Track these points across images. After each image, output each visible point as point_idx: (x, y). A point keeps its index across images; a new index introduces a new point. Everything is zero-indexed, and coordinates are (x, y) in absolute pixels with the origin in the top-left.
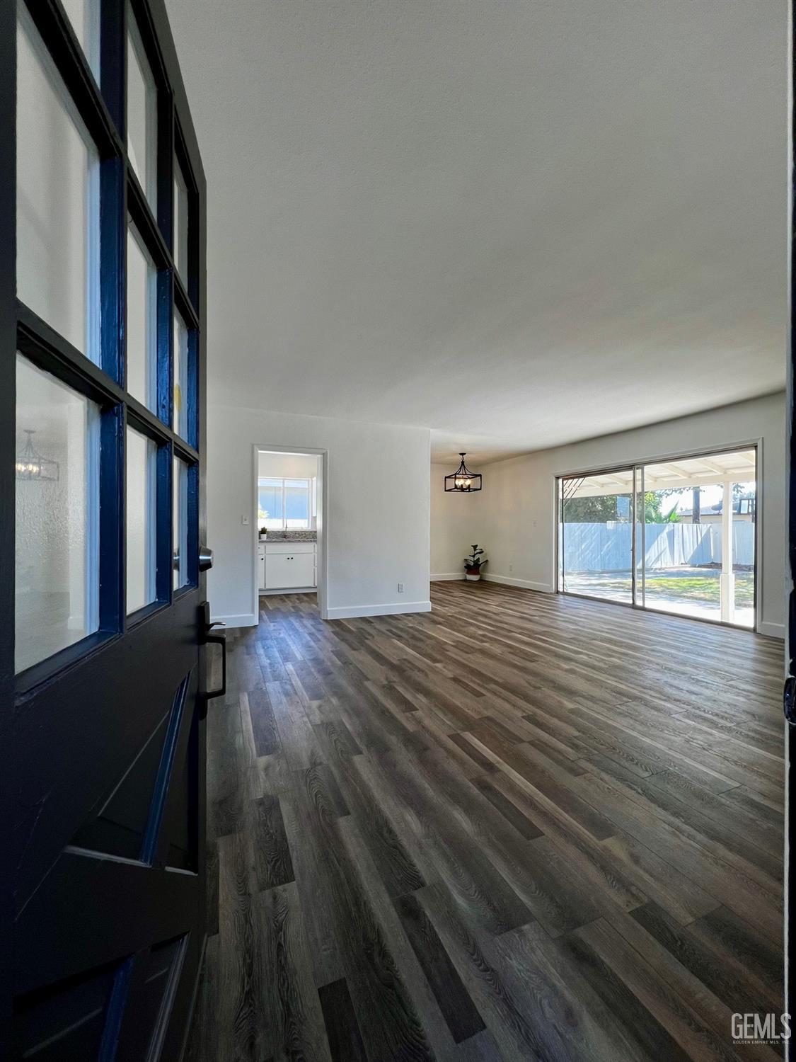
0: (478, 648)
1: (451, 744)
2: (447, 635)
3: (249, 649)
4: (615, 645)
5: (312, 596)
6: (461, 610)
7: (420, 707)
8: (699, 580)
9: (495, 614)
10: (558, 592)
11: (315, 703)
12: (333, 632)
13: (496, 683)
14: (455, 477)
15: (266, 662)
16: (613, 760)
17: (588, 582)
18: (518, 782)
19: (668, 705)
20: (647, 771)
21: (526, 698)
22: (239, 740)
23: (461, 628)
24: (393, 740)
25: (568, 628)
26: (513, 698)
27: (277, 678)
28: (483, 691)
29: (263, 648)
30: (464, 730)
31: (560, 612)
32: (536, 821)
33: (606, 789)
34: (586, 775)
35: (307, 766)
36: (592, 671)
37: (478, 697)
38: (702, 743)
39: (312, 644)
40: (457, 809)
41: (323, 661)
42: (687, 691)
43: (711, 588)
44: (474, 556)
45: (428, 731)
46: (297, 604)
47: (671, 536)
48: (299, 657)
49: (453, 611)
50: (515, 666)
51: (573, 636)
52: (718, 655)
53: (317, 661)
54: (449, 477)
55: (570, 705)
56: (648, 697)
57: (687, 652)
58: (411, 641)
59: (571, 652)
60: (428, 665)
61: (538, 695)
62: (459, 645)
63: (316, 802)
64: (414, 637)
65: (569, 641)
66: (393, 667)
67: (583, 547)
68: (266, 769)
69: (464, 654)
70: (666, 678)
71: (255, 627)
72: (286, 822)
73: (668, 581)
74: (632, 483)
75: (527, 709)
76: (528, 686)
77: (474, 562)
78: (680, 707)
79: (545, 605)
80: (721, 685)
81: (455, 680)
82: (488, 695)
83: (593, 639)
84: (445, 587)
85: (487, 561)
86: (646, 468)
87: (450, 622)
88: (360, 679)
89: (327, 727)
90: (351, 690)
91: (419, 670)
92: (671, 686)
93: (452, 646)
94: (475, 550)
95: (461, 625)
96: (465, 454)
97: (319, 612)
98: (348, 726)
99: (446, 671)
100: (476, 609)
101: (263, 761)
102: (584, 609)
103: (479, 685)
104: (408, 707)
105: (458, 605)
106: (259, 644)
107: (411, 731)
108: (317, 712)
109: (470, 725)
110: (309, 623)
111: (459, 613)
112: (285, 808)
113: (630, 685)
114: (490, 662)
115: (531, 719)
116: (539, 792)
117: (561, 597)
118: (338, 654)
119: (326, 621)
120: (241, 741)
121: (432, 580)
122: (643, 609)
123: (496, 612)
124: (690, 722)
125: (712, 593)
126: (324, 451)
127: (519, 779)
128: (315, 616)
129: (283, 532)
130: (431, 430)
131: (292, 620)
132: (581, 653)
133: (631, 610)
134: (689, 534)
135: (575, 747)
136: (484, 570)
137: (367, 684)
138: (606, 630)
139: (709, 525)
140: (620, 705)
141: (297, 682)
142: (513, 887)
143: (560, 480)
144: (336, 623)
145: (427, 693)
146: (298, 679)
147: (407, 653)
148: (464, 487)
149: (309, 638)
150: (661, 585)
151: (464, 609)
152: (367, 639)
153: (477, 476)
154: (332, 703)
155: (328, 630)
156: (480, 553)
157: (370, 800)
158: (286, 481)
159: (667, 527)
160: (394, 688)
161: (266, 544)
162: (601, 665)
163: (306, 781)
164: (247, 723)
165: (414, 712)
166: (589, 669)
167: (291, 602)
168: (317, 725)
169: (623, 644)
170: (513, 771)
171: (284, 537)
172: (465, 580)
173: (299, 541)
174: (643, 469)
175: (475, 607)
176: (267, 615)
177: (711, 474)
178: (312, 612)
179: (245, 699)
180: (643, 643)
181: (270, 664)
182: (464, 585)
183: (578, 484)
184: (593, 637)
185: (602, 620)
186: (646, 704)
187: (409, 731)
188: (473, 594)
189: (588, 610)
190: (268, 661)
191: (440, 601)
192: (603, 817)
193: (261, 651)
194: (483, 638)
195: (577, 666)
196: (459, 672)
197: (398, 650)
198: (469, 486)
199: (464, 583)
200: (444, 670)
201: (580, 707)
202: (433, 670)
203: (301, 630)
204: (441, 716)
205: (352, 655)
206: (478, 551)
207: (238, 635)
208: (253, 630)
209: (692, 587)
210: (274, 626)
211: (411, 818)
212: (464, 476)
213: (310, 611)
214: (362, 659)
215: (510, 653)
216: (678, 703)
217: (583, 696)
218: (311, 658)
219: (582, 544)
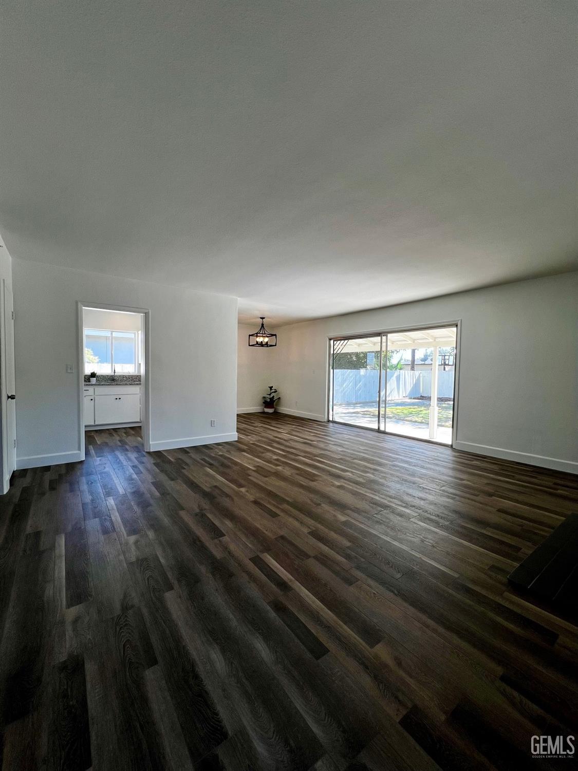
0: (273, 471)
1: (251, 566)
2: (250, 461)
3: (73, 487)
4: (368, 463)
5: (138, 429)
6: (261, 438)
7: (227, 532)
8: (414, 408)
9: (285, 440)
10: (329, 421)
11: (132, 539)
12: (154, 464)
13: (288, 503)
14: (257, 335)
15: (88, 498)
16: (376, 566)
17: (347, 411)
18: (307, 599)
19: (408, 511)
20: (399, 572)
21: (310, 514)
22: (49, 592)
23: (260, 454)
24: (203, 570)
25: (338, 450)
26: (301, 516)
27: (97, 514)
28: (278, 512)
29: (88, 483)
30: (262, 552)
31: (331, 437)
32: (323, 638)
33: (372, 595)
34: (357, 583)
35: (118, 610)
36: (356, 486)
37: (273, 517)
38: (431, 541)
39: (135, 476)
40: (258, 637)
41: (144, 493)
42: (418, 498)
43: (421, 414)
44: (270, 395)
45: (233, 556)
46: (123, 438)
47: (398, 378)
48: (121, 491)
49: (254, 440)
50: (302, 486)
51: (340, 457)
52: (433, 467)
53: (137, 494)
54: (252, 335)
55: (342, 518)
56: (394, 505)
57: (415, 466)
58: (221, 469)
59: (339, 470)
60: (233, 490)
61: (319, 511)
62: (259, 470)
63: (124, 654)
64: (223, 465)
65: (339, 461)
66: (206, 495)
67: (344, 386)
68: (76, 621)
69: (263, 478)
70: (404, 488)
71: (82, 462)
72: (89, 686)
73: (397, 409)
74: (380, 344)
75: (311, 525)
76: (311, 503)
77: (270, 399)
78: (415, 512)
79: (321, 431)
80: (438, 491)
81: (256, 502)
82: (282, 514)
83: (355, 459)
84: (249, 419)
85: (279, 398)
86: (389, 335)
87: (253, 450)
88: (174, 508)
89: (143, 563)
90: (166, 521)
91: (227, 496)
92: (408, 494)
93: (254, 470)
94: (271, 390)
95: (260, 452)
96: (264, 318)
97: (143, 445)
98: (162, 561)
99: (249, 495)
100: (271, 437)
101: (72, 613)
102: (346, 434)
103: (274, 505)
104: (217, 533)
105: (258, 434)
106: (84, 480)
107: (219, 558)
108: (133, 548)
109: (267, 546)
110: (133, 456)
111: (259, 441)
112: (90, 668)
113: (381, 496)
114: (282, 484)
115: (315, 534)
116: (324, 607)
117: (331, 424)
118: (157, 485)
119: (149, 453)
120: (51, 592)
121: (238, 413)
122: (384, 433)
123: (286, 439)
124: (422, 524)
125: (422, 417)
126: (147, 311)
127: (307, 596)
128: (139, 449)
129: (112, 376)
130: (238, 298)
131: (118, 453)
132: (347, 471)
133: (377, 434)
134: (408, 377)
135: (348, 557)
136: (277, 405)
137: (182, 513)
138: (362, 451)
139: (420, 372)
140: (376, 514)
141: (116, 517)
142: (306, 716)
143: (332, 341)
144: (158, 455)
145: (232, 517)
146: (117, 514)
147: (217, 480)
148: (264, 343)
149: (132, 471)
150: (392, 412)
151: (262, 437)
152: (184, 469)
153: (272, 335)
154: (147, 536)
155: (149, 461)
156: (275, 392)
157: (178, 640)
158: (114, 333)
159: (396, 373)
160: (205, 515)
161: (95, 387)
162: (361, 480)
163: (116, 630)
164: (60, 570)
165: (221, 538)
166: (353, 485)
167: (119, 435)
168: (132, 563)
169: (374, 462)
170: (302, 588)
171: (113, 380)
172: (264, 413)
173: (126, 384)
174: (387, 336)
175: (271, 435)
176: (94, 449)
177: (427, 341)
178: (137, 445)
179: (62, 541)
180: (387, 460)
181: (92, 500)
182: (263, 417)
183: (344, 344)
184: (355, 457)
185: (359, 443)
186: (393, 511)
187: (216, 559)
188: (269, 424)
189: (350, 435)
190: (90, 497)
191: (245, 431)
192: (372, 623)
193: (84, 487)
194: (277, 463)
195: (345, 483)
196: (257, 495)
197: (211, 478)
198: (267, 342)
199: (262, 415)
200: (247, 494)
201: (350, 519)
202: (238, 494)
203: (125, 463)
204: (244, 539)
205: (169, 485)
206: (273, 391)
207: (63, 471)
208: (79, 466)
209: (411, 413)
210: (100, 460)
211: (216, 656)
212: (264, 335)
213: (135, 444)
214: (178, 488)
215: (297, 474)
216: (413, 508)
217: (351, 509)
218: (133, 491)
219: (343, 384)
